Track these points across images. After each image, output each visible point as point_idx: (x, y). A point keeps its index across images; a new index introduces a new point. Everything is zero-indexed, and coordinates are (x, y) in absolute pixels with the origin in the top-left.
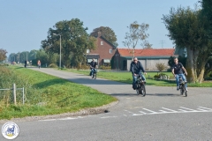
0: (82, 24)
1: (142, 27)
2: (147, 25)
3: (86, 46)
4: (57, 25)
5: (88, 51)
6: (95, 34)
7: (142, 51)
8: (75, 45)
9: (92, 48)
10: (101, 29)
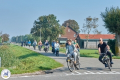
0: (55, 18)
1: (94, 20)
2: (97, 19)
3: (58, 32)
4: (40, 18)
5: (60, 36)
6: (65, 25)
7: (94, 36)
8: (51, 31)
9: (62, 33)
10: (69, 21)
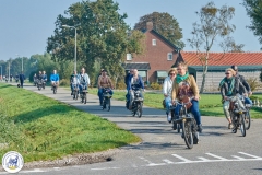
0: (116, 7)
1: (223, 12)
2: (232, 9)
3: (124, 47)
4: (72, 9)
5: (128, 57)
6: (141, 26)
7: (222, 56)
8: (105, 45)
9: (133, 51)
10: (154, 17)
